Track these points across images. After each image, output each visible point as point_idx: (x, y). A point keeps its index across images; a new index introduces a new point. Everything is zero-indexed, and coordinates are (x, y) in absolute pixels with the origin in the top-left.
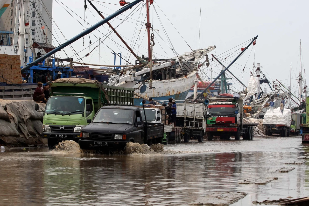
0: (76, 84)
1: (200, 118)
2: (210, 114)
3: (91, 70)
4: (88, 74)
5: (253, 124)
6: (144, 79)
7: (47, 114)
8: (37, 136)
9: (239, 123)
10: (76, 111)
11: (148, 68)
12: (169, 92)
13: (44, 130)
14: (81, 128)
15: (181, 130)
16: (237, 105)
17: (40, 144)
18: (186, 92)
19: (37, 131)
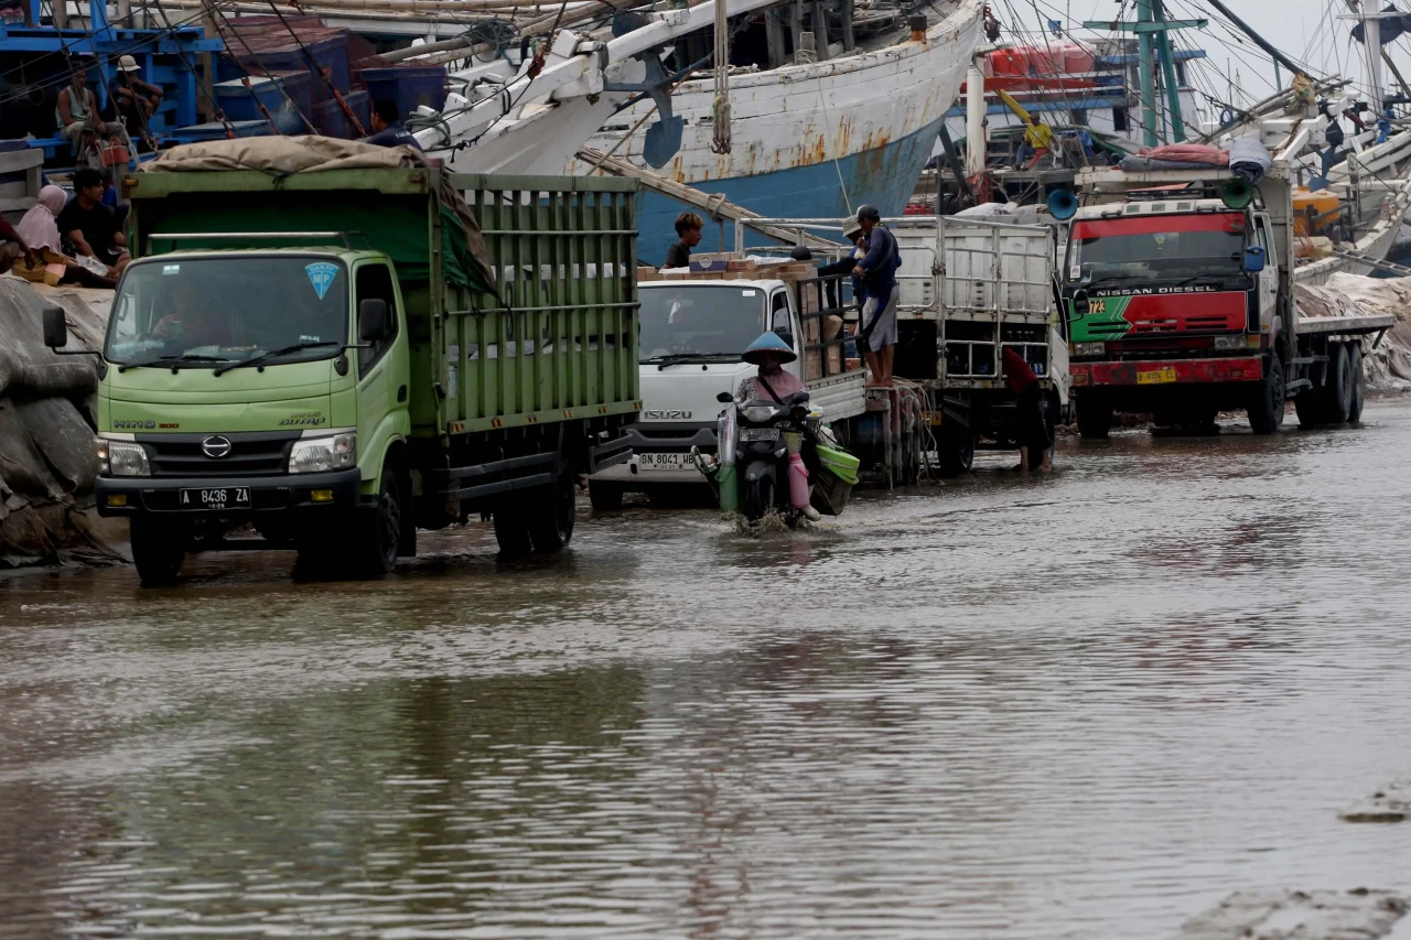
0: (285, 175)
1: (1032, 320)
2: (1086, 281)
3: (335, 40)
4: (320, 64)
5: (1358, 326)
6: (665, 79)
7: (122, 370)
8: (54, 497)
9: (1270, 322)
10: (299, 344)
11: (691, 10)
12: (821, 143)
13: (105, 467)
14: (336, 444)
15: (921, 402)
16: (1254, 214)
17: (74, 543)
18: (924, 132)
19: (50, 466)
